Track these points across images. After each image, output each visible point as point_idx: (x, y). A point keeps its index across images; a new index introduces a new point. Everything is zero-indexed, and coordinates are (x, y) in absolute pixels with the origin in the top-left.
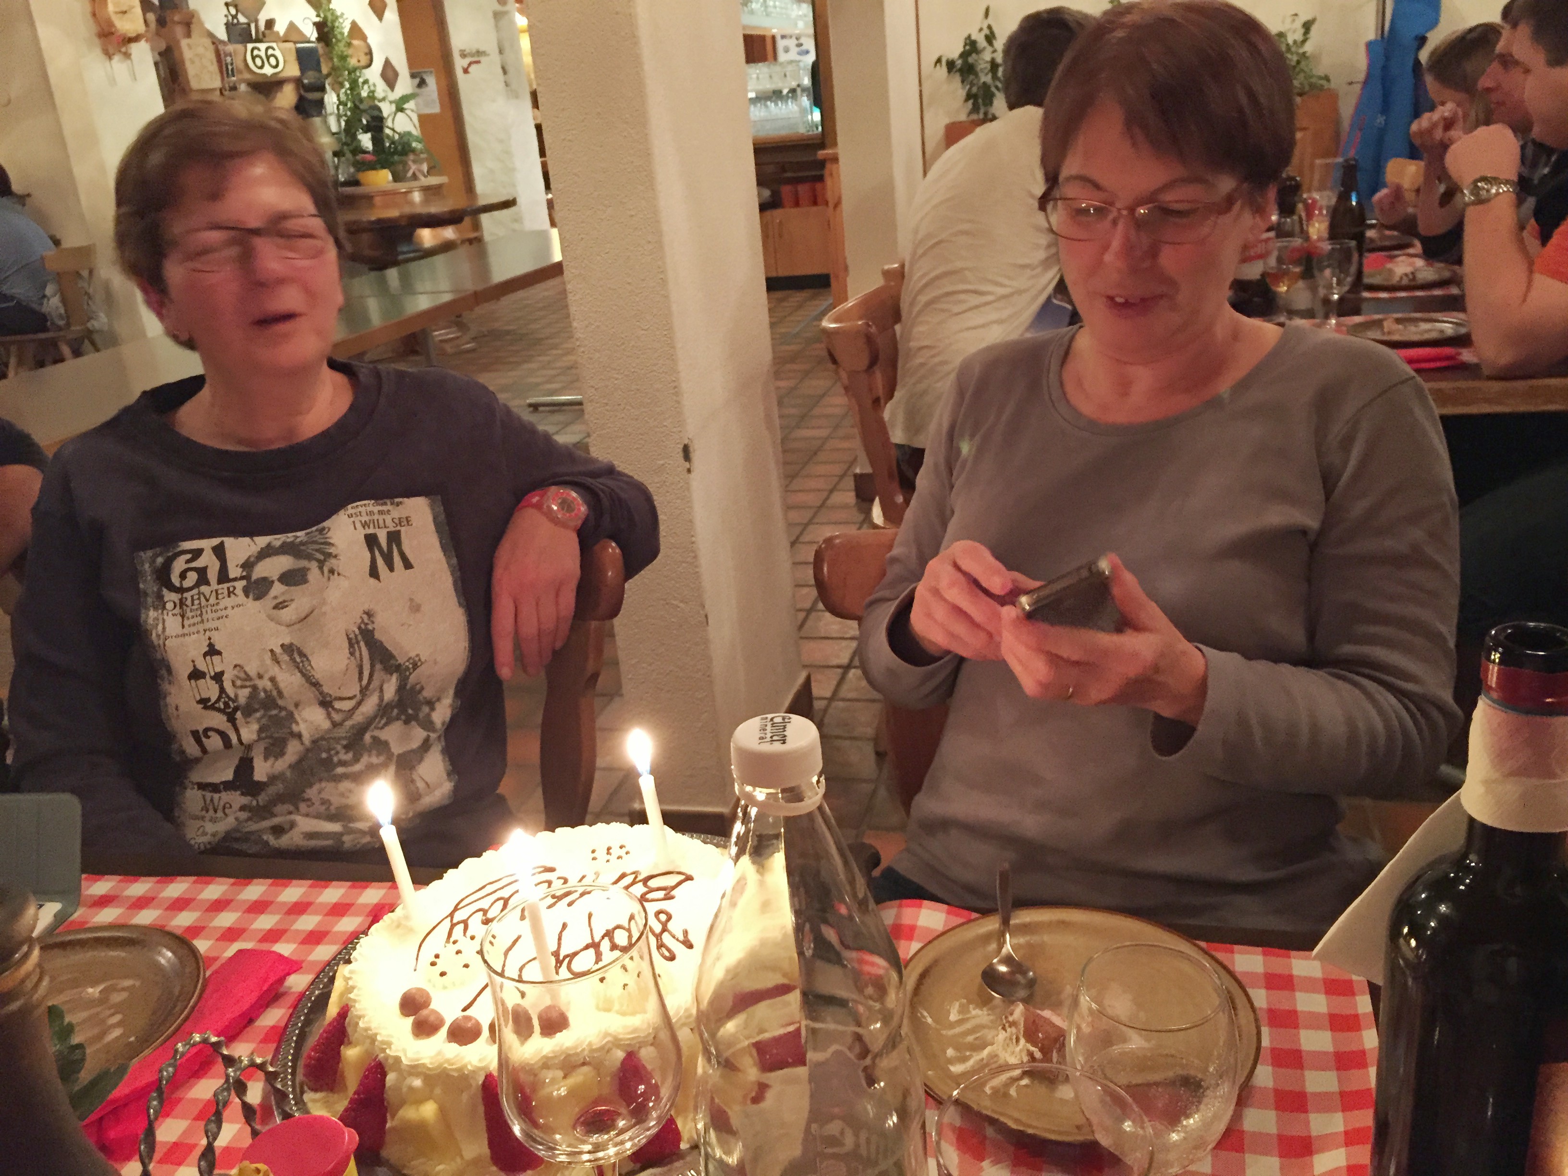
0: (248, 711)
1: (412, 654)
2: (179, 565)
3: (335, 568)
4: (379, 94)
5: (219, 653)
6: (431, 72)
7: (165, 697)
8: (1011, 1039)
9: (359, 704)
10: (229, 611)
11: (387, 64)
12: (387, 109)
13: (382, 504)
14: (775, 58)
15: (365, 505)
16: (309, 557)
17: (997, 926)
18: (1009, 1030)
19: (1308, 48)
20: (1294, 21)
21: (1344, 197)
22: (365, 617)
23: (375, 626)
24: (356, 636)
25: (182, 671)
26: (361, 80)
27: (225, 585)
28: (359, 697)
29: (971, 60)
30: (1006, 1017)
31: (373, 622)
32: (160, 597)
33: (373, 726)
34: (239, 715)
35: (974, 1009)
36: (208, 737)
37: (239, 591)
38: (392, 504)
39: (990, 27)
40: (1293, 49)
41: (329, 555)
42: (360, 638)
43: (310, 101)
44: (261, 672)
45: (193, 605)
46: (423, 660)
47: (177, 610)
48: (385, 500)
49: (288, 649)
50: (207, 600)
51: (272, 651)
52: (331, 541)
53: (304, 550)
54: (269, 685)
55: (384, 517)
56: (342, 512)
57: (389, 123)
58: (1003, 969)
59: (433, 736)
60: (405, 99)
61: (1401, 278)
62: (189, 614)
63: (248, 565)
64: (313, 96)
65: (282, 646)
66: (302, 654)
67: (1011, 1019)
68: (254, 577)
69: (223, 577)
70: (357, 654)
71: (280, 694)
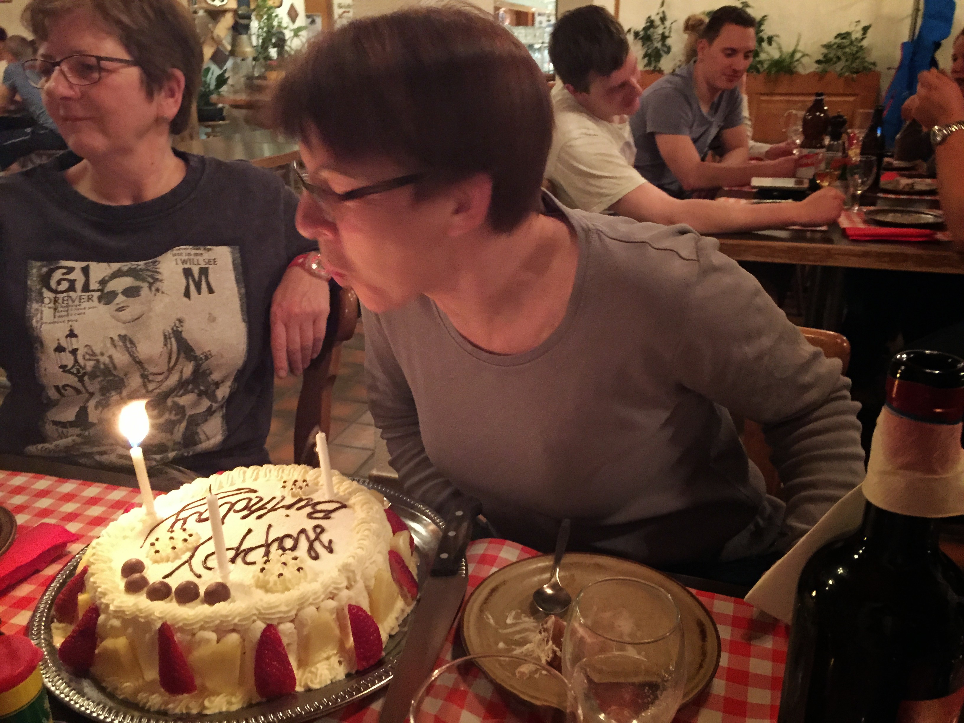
0: (93, 376)
1: (206, 350)
2: (58, 275)
3: (160, 288)
4: (284, 24)
5: (76, 336)
6: (319, 16)
7: (38, 363)
8: (544, 640)
9: (167, 378)
10: (87, 311)
11: (292, 7)
12: (288, 34)
13: (197, 249)
14: (533, 24)
15: (185, 249)
16: (143, 280)
17: (552, 563)
18: (543, 634)
19: (865, 43)
20: (856, 25)
21: (872, 130)
22: (177, 322)
23: (184, 329)
24: (169, 334)
25: (51, 346)
26: (274, 15)
27: (87, 294)
28: (166, 374)
29: (649, 32)
30: (542, 625)
31: (182, 326)
32: (41, 294)
33: (174, 394)
34: (86, 378)
35: (525, 617)
36: (66, 390)
37: (95, 298)
38: (205, 249)
39: (663, 12)
40: (855, 43)
41: (157, 280)
42: (172, 335)
43: (241, 24)
44: (104, 351)
45: (63, 303)
46: (213, 354)
47: (52, 305)
48: (199, 247)
49: (123, 338)
50: (73, 302)
51: (111, 338)
52: (158, 270)
53: (141, 275)
54: (107, 361)
55: (198, 257)
56: (169, 252)
57: (288, 43)
58: (549, 591)
59: (215, 405)
60: (299, 29)
61: (904, 187)
62: (60, 309)
63: (103, 282)
64: (244, 22)
65: (119, 336)
66: (132, 342)
67: (545, 626)
68: (106, 290)
69: (86, 288)
70: (169, 345)
71: (115, 367)
